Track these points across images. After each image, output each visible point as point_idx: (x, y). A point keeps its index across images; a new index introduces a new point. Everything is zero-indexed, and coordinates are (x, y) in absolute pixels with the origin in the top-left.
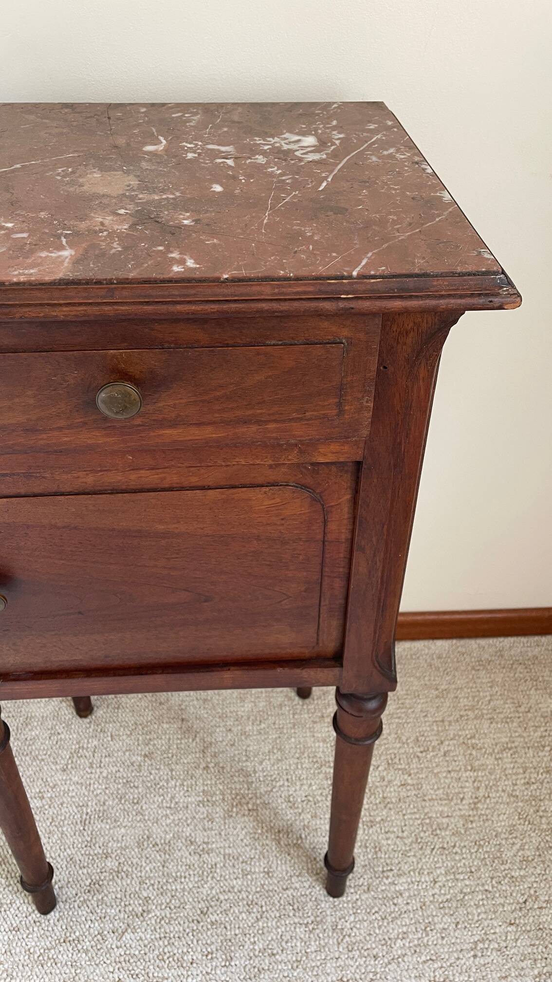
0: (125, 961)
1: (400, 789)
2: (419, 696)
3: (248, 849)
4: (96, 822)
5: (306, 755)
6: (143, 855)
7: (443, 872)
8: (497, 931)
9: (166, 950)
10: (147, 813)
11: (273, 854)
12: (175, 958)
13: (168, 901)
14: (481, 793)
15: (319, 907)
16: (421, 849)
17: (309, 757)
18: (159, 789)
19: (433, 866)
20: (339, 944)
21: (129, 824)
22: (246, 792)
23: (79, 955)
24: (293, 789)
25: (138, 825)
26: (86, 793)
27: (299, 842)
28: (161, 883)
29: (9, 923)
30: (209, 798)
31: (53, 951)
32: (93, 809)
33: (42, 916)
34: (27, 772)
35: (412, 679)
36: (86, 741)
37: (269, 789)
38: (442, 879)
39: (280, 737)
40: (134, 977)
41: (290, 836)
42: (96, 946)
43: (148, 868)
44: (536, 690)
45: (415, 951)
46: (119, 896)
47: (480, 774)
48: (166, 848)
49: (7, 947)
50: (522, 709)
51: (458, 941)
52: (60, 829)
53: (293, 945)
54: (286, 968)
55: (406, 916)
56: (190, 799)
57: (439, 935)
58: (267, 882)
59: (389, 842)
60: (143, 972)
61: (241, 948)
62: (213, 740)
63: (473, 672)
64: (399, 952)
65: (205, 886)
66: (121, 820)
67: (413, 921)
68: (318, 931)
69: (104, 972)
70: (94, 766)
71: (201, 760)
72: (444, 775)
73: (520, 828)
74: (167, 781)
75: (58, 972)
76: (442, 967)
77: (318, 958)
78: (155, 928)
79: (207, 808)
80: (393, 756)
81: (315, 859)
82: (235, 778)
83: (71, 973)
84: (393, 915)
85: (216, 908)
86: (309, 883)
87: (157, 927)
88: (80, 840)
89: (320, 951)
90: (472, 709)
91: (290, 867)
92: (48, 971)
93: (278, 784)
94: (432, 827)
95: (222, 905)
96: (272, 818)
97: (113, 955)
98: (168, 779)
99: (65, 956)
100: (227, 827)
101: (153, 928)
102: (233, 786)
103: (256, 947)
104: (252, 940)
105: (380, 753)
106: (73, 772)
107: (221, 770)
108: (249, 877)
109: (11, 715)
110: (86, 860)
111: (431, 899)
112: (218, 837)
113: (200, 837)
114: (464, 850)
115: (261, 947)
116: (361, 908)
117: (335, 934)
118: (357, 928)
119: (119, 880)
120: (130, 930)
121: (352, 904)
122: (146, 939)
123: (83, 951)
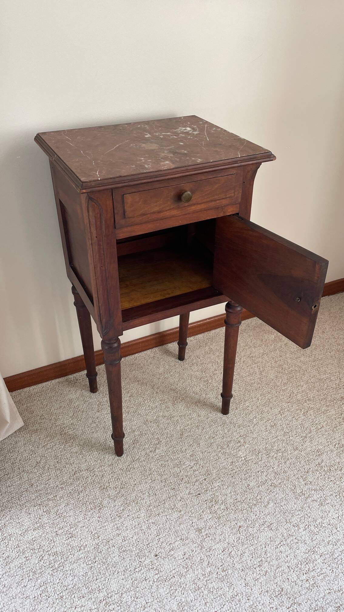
0: (161, 458)
3: (187, 412)
5: (193, 377)
6: (148, 426)
7: (260, 396)
8: (285, 405)
9: (174, 450)
10: (141, 414)
11: (198, 410)
12: (179, 451)
13: (166, 436)
14: (261, 369)
18: (141, 405)
19: (255, 395)
20: (235, 427)
21: (137, 419)
22: (177, 395)
23: (142, 463)
24: (194, 389)
25: (140, 418)
27: (205, 403)
28: (160, 432)
29: (107, 464)
30: (164, 401)
31: (131, 466)
33: (119, 457)
34: (82, 417)
35: (220, 343)
36: (101, 399)
37: (185, 392)
38: (260, 398)
39: (180, 375)
40: (167, 461)
41: (201, 402)
42: (147, 458)
43: (152, 430)
44: (266, 334)
45: (261, 420)
46: (146, 441)
47: (258, 364)
48: (156, 421)
49: (111, 471)
50: (264, 341)
51: (274, 413)
53: (219, 433)
54: (220, 440)
55: (253, 412)
56: (156, 404)
57: (267, 413)
58: (200, 419)
59: (237, 393)
60: (169, 459)
61: (201, 440)
62: (154, 384)
64: (256, 422)
65: (178, 427)
66: (133, 419)
67: (256, 412)
68: (225, 426)
69: (155, 464)
71: (153, 391)
73: (279, 375)
75: (137, 471)
77: (230, 433)
78: (166, 446)
79: (164, 405)
81: (213, 406)
82: (170, 392)
83: (142, 469)
84: (249, 413)
85: (185, 432)
86: (215, 414)
87: (167, 445)
89: (229, 431)
90: (246, 345)
91: (206, 412)
92: (133, 472)
93: (187, 389)
95: (187, 430)
96: (191, 400)
97: (155, 458)
98: (143, 401)
99: (136, 465)
100: (175, 408)
102: (171, 395)
103: (206, 438)
104: (204, 436)
106: (103, 411)
108: (192, 419)
111: (259, 404)
112: (174, 412)
113: (167, 414)
114: (263, 387)
115: (208, 437)
116: (237, 414)
117: (232, 425)
118: (238, 421)
119: (143, 437)
120: (157, 449)
121: (233, 415)
122: (165, 449)
123: (143, 461)
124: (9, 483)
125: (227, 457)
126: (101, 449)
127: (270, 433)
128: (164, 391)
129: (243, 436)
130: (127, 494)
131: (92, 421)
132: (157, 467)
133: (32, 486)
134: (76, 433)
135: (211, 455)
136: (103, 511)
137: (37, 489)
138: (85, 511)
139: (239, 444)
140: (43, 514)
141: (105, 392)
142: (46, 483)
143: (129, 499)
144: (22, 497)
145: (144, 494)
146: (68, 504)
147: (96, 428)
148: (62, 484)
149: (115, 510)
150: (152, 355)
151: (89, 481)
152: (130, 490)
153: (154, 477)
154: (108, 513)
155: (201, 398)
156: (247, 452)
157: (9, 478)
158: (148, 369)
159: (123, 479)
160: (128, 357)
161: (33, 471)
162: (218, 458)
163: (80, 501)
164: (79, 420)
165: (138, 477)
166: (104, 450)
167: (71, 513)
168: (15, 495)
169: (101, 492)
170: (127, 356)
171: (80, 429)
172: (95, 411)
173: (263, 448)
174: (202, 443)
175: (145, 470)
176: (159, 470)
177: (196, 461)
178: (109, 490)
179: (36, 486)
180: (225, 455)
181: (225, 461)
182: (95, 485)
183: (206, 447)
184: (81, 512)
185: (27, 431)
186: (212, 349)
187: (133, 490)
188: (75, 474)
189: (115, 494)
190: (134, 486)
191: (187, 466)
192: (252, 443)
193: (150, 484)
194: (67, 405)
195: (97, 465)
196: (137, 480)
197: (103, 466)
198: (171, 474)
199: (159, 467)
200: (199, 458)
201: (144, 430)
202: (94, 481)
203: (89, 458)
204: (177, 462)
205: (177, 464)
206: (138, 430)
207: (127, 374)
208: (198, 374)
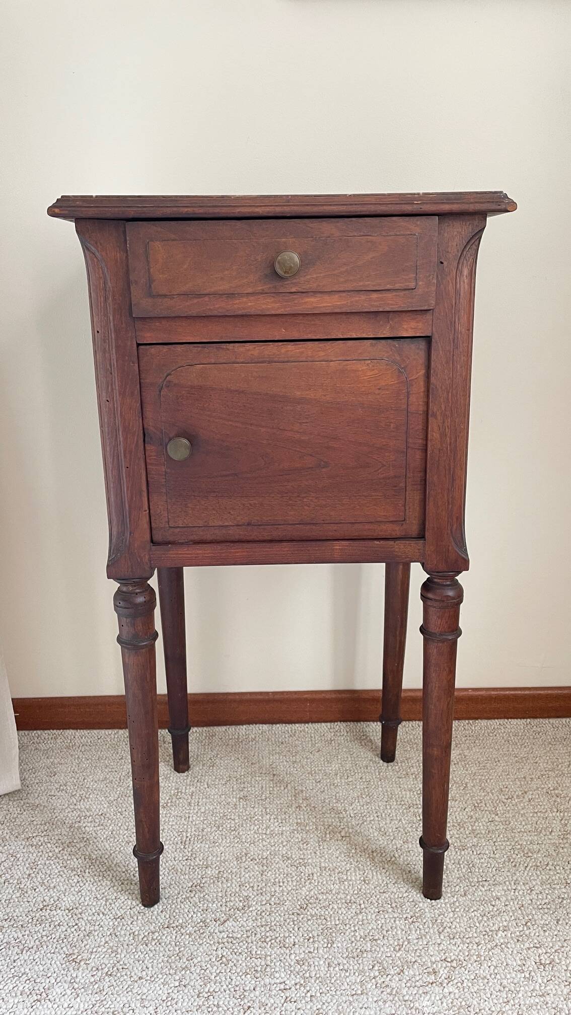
0: (228, 942)
1: (488, 824)
2: (499, 761)
3: (343, 864)
4: (196, 843)
5: (394, 800)
6: (242, 866)
7: (539, 883)
9: (268, 934)
10: (244, 837)
11: (369, 868)
12: (278, 941)
13: (268, 898)
15: (417, 906)
16: (515, 866)
17: (397, 801)
19: (528, 878)
20: (440, 933)
21: (228, 845)
22: (339, 824)
23: (183, 937)
24: (384, 823)
25: (236, 845)
26: (186, 823)
27: (393, 859)
28: (260, 886)
29: (114, 913)
30: (303, 828)
31: (157, 934)
32: (192, 834)
33: (146, 908)
34: (129, 808)
35: (491, 750)
36: (184, 788)
37: (361, 822)
38: (538, 888)
39: (367, 788)
40: (238, 954)
41: (384, 854)
42: (199, 930)
43: (247, 876)
45: (518, 940)
46: (220, 895)
47: (566, 814)
48: (265, 863)
49: (112, 930)
51: (561, 933)
53: (394, 933)
54: (388, 950)
55: (505, 914)
56: (284, 829)
57: (540, 928)
58: (364, 887)
60: (246, 951)
61: (342, 934)
62: (304, 789)
63: (550, 746)
64: (502, 941)
65: (304, 888)
66: (220, 841)
67: (513, 918)
68: (417, 924)
69: (207, 950)
70: (193, 805)
71: (294, 802)
72: (531, 815)
74: (262, 816)
75: (162, 949)
76: (546, 953)
77: (421, 943)
78: (256, 919)
79: (301, 834)
80: (479, 801)
81: (410, 872)
82: (326, 814)
83: (175, 950)
84: (492, 913)
85: (315, 905)
86: (405, 889)
87: (258, 918)
88: (181, 855)
90: (553, 770)
91: (386, 877)
92: (153, 949)
93: (368, 819)
94: (523, 852)
95: (321, 902)
96: (364, 843)
97: (215, 937)
98: (262, 814)
99: (169, 937)
100: (321, 848)
101: (254, 918)
102: (326, 820)
103: (357, 934)
104: (353, 929)
105: (466, 799)
107: (313, 809)
108: (346, 883)
109: (114, 770)
110: (187, 869)
111: (530, 902)
112: (313, 854)
113: (296, 854)
114: (557, 868)
115: (362, 934)
116: (460, 907)
117: (435, 926)
118: (457, 922)
119: (220, 883)
120: (232, 919)
121: (450, 905)
122: (248, 926)
123: (187, 934)
125: (385, 998)
126: (122, 879)
127: (530, 979)
128: (315, 808)
129: (452, 961)
130: (110, 993)
132: (207, 959)
135: (347, 977)
136: (41, 1007)
139: (432, 978)
141: (199, 777)
143: (107, 1006)
145: (144, 1006)
148: (6, 920)
150: (329, 736)
151: (58, 934)
152: (121, 987)
153: (188, 978)
155: (390, 846)
156: (445, 1004)
158: (307, 759)
160: (278, 725)
162: (359, 992)
163: (14, 967)
165: (155, 964)
166: (126, 882)
169: (64, 966)
170: (276, 723)
171: (111, 828)
173: (493, 1009)
174: (340, 942)
175: (180, 954)
176: (208, 966)
177: (304, 978)
178: (80, 969)
180: (382, 992)
181: (374, 1005)
182: (63, 945)
183: (345, 956)
185: (22, 802)
186: (467, 757)
187: (129, 989)
188: (41, 910)
189: (87, 981)
190: (136, 982)
191: (278, 981)
192: (469, 987)
193: (171, 991)
194: (118, 779)
195: (93, 909)
196: (150, 969)
197: (103, 913)
198: (230, 986)
199: (214, 960)
200: (315, 974)
201: (229, 871)
202: (68, 937)
203: (89, 889)
204: (258, 964)
205: (256, 968)
206: (217, 868)
207: (261, 758)
208: (408, 796)
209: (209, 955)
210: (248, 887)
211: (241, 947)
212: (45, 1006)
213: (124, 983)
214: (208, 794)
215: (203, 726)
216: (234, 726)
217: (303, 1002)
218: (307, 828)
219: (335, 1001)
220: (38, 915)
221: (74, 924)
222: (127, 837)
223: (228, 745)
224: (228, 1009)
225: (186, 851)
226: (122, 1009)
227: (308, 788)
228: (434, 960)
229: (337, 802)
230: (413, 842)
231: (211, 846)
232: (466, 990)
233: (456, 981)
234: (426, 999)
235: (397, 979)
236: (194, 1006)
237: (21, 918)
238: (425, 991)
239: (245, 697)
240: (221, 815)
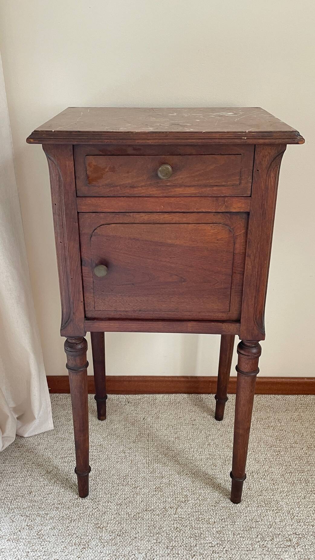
0: (179, 520)
4: (154, 463)
5: (262, 442)
6: (181, 478)
9: (200, 516)
10: (180, 461)
11: (251, 481)
12: (205, 520)
13: (198, 497)
18: (185, 452)
20: (292, 519)
23: (155, 516)
24: (258, 455)
25: (177, 466)
26: (147, 452)
27: (264, 477)
28: (193, 490)
29: (116, 502)
30: (213, 457)
31: (141, 514)
32: (152, 458)
34: (115, 442)
36: (143, 431)
40: (185, 526)
42: (163, 513)
43: (185, 483)
46: (172, 493)
49: (116, 511)
52: (136, 465)
53: (267, 518)
54: (265, 527)
56: (202, 457)
58: (249, 492)
60: (189, 525)
61: (240, 518)
62: (211, 434)
65: (217, 492)
66: (168, 463)
68: (279, 514)
69: (169, 524)
70: (150, 441)
71: (206, 441)
75: (145, 523)
77: (282, 524)
78: (193, 508)
79: (212, 461)
80: (310, 444)
83: (151, 523)
85: (223, 501)
87: (194, 507)
88: (147, 470)
89: (282, 521)
91: (261, 487)
92: (140, 522)
97: (172, 517)
99: (147, 516)
100: (224, 469)
101: (191, 507)
102: (225, 453)
103: (247, 518)
104: (245, 515)
105: (302, 443)
106: (139, 443)
107: (217, 446)
110: (152, 478)
112: (220, 473)
115: (250, 518)
116: (302, 505)
117: (289, 515)
118: (301, 513)
119: (170, 487)
120: (179, 508)
121: (297, 503)
122: (188, 511)
123: (157, 515)
124: (11, 482)
125: (265, 553)
126: (117, 483)
128: (218, 445)
129: (299, 534)
130: (121, 545)
131: (123, 450)
133: (30, 493)
134: (100, 456)
135: (244, 541)
136: (86, 552)
137: (33, 499)
138: (67, 543)
139: (289, 543)
140: (25, 528)
141: (151, 424)
142: (45, 496)
143: (121, 552)
144: (15, 501)
146: (54, 527)
147: (124, 458)
148: (59, 504)
149: (100, 557)
151: (88, 513)
152: (126, 542)
153: (160, 539)
154: (91, 557)
155: (262, 469)
156: (296, 557)
157: (13, 477)
159: (124, 525)
160: (193, 395)
161: (39, 479)
162: (251, 549)
163: (68, 530)
164: (110, 444)
165: (142, 530)
167: (53, 539)
168: (10, 496)
169: (94, 530)
170: (192, 393)
171: (107, 453)
172: (131, 441)
174: (239, 522)
175: (155, 526)
176: (170, 532)
177: (221, 541)
178: (103, 532)
179: (33, 496)
180: (263, 550)
181: (259, 556)
182: (92, 519)
183: (242, 529)
184: (63, 542)
185: (55, 437)
186: (303, 417)
187: (130, 544)
188: (77, 499)
189: (108, 538)
190: (134, 539)
191: (208, 542)
192: (309, 549)
193: (152, 545)
194: (106, 424)
195: (105, 499)
196: (140, 533)
197: (110, 502)
198: (183, 544)
199: (173, 529)
200: (227, 539)
201: (175, 481)
202: (94, 514)
203: (101, 488)
204: (196, 532)
205: (196, 534)
206: (168, 478)
207: (185, 414)
208: (270, 440)
209: (170, 527)
210: (186, 490)
211: (186, 523)
212: (89, 551)
213: (127, 540)
214: (157, 435)
215: (150, 394)
216: (168, 394)
217: (222, 553)
218: (215, 457)
219: (239, 554)
220: (76, 502)
221: (96, 507)
222: (116, 459)
223: (165, 405)
224: (183, 556)
225: (150, 468)
226: (128, 554)
227: (213, 433)
228: (289, 534)
229: (230, 442)
230: (275, 467)
231: (163, 465)
232: (307, 550)
233: (302, 545)
234: (286, 554)
235: (271, 543)
236: (166, 554)
237: (67, 503)
238: (286, 550)
239: (174, 379)
240: (166, 448)
